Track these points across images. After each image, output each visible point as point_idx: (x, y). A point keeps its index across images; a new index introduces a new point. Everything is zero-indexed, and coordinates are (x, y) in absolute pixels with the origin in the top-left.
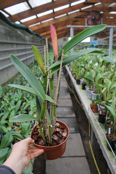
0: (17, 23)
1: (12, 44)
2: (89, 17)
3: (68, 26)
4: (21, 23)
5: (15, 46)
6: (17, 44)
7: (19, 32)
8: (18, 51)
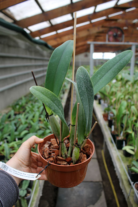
0: (37, 38)
1: (31, 59)
2: (110, 33)
3: (89, 42)
4: (41, 39)
5: (33, 61)
6: (35, 59)
7: (38, 47)
8: (36, 66)
